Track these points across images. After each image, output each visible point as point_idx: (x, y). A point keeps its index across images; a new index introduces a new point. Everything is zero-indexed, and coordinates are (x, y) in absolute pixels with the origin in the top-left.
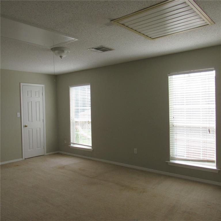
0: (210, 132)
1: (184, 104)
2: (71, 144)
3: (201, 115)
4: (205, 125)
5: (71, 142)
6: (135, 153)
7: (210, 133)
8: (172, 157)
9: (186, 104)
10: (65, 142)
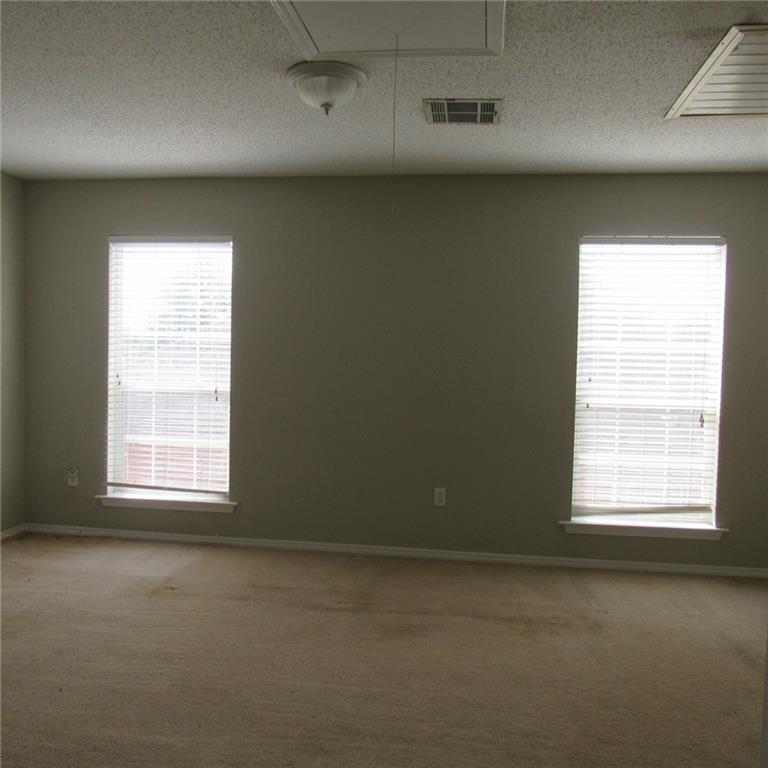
0: (705, 425)
1: (615, 339)
2: (109, 488)
3: (668, 373)
4: (688, 404)
5: (109, 480)
6: (436, 504)
7: (702, 426)
8: (578, 507)
9: (623, 339)
10: (74, 482)
